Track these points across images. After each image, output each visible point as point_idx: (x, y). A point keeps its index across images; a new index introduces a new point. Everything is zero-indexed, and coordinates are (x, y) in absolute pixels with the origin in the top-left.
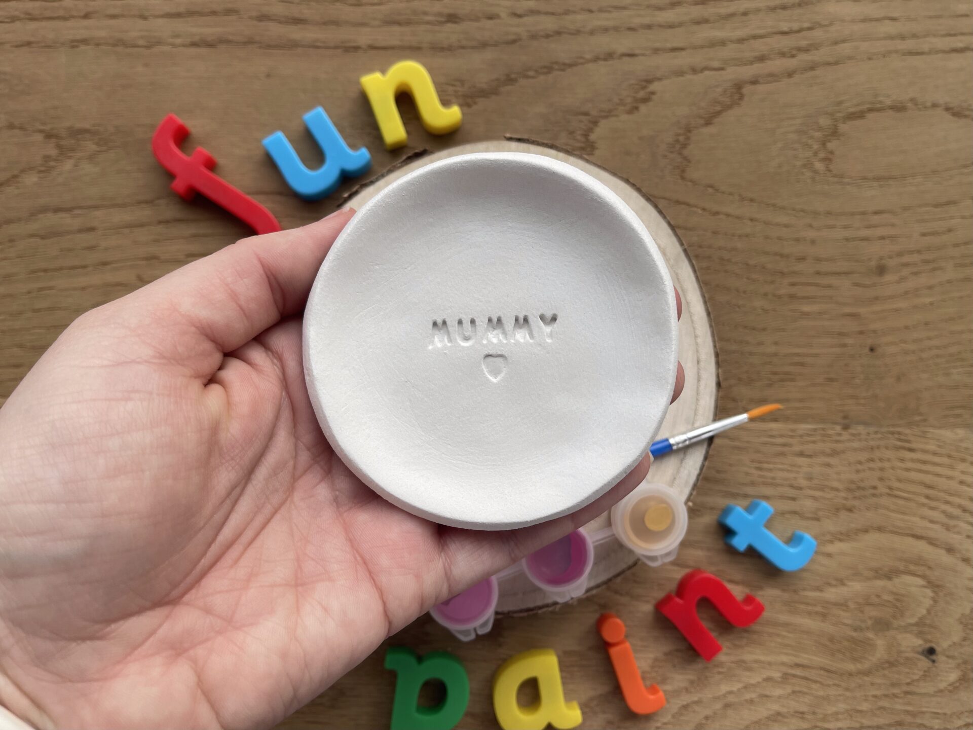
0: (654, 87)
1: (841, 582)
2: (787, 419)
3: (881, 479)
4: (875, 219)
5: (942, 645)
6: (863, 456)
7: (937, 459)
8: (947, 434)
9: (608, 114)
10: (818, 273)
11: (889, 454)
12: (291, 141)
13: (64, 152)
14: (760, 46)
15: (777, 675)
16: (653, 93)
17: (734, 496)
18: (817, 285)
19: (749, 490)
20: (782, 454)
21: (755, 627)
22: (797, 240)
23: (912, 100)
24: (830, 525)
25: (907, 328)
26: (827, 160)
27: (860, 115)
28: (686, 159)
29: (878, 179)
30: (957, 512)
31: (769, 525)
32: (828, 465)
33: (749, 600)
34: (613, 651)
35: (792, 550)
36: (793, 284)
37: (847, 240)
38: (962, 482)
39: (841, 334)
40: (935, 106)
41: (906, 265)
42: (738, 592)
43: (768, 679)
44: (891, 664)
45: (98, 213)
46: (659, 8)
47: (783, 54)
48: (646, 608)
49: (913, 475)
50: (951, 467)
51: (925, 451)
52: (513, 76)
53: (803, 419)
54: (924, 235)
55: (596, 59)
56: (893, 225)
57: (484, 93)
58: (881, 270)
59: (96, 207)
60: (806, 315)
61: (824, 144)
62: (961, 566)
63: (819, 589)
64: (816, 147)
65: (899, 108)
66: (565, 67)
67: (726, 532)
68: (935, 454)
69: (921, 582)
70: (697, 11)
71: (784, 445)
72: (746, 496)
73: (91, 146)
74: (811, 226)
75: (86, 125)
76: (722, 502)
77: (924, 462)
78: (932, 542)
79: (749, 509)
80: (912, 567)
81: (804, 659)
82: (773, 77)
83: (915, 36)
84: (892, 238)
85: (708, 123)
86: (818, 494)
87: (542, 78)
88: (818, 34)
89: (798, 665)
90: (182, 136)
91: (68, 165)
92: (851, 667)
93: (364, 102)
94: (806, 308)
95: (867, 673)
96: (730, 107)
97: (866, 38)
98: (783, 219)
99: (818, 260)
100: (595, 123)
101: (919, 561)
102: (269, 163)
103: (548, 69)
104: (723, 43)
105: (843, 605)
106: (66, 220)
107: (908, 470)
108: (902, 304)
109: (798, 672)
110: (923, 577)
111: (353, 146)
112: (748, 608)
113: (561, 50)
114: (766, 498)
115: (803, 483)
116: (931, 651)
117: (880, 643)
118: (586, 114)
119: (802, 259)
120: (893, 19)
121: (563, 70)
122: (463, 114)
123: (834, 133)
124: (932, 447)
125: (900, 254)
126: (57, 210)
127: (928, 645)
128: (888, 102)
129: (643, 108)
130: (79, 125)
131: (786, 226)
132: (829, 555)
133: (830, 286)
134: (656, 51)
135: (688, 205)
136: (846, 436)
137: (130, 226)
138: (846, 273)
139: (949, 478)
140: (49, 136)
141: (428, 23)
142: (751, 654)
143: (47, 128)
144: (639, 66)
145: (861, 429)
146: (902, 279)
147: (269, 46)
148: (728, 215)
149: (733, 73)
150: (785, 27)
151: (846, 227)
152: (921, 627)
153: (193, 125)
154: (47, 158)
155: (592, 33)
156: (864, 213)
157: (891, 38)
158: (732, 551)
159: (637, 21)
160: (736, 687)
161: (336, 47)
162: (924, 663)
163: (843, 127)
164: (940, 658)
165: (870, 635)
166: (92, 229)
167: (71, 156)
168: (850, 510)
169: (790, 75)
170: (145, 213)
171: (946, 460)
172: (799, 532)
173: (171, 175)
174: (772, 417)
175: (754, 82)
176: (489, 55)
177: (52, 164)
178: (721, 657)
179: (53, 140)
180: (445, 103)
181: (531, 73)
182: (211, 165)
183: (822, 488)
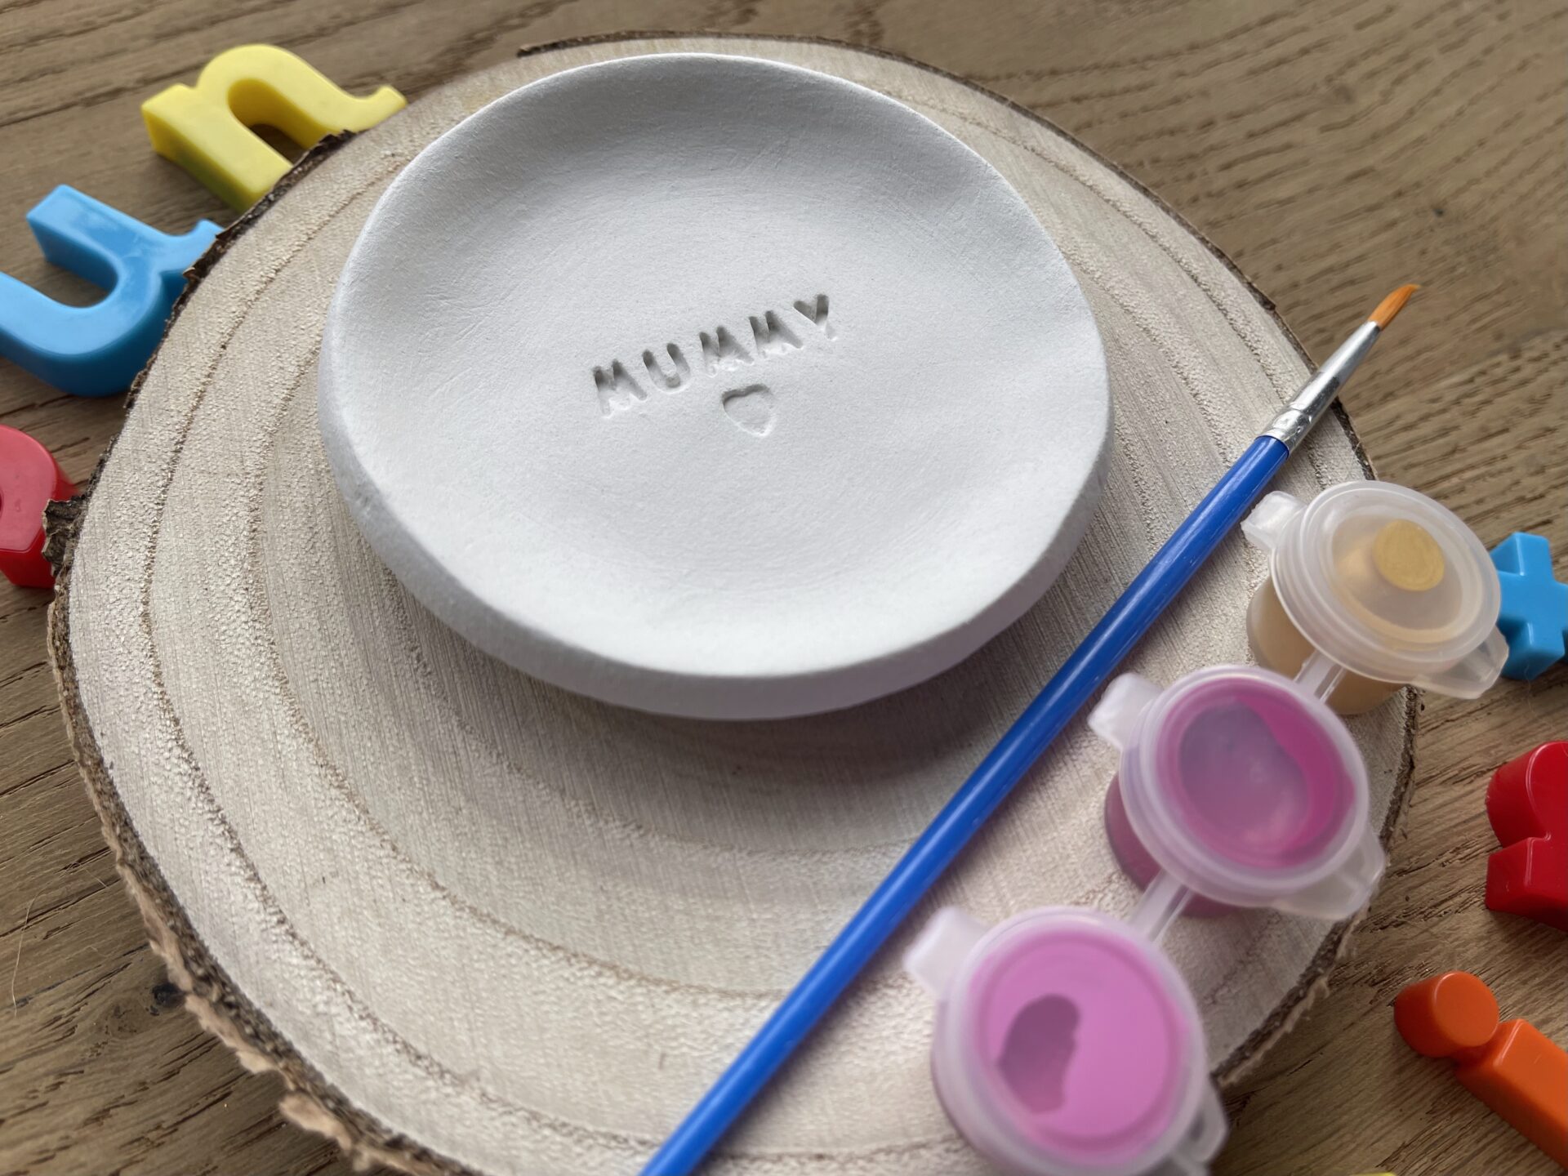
18: (1267, 152)
20: (1456, 450)
22: (1176, 101)
25: (1458, 160)
32: (1546, 430)
36: (1227, 167)
37: (1253, 72)
39: (1372, 208)
41: (1373, 74)
54: (1360, 27)
56: (1304, 29)
58: (1345, 95)
60: (1289, 202)
71: (1444, 432)
74: (1181, 74)
84: (1318, 46)
94: (1283, 193)
98: (1132, 79)
99: (1235, 117)
108: (1417, 130)
119: (1208, 125)
125: (1352, 63)
131: (1142, 87)
133: (1288, 146)
136: (1527, 367)
138: (1298, 118)
145: (1539, 344)
146: (1386, 97)
151: (1237, 56)
156: (1247, 29)
180: (363, 91)
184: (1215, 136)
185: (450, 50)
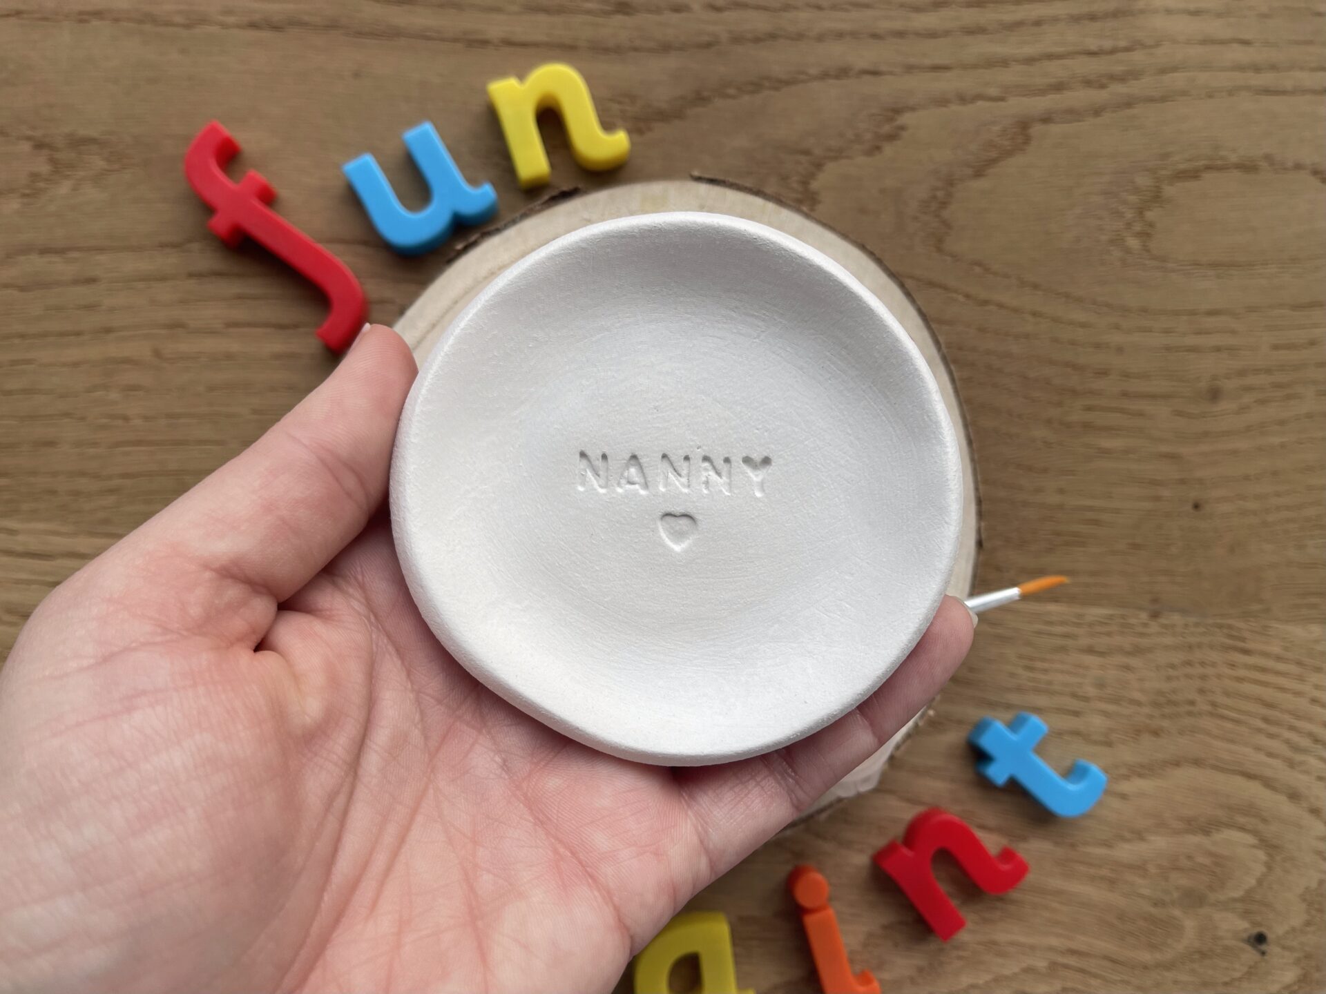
0: (906, 119)
1: (1139, 835)
2: (1072, 599)
3: (1201, 691)
4: (1210, 322)
5: (1275, 931)
6: (1177, 657)
7: (1281, 666)
8: (1298, 632)
9: (837, 154)
10: (1125, 394)
11: (1214, 656)
12: (385, 170)
13: (59, 169)
14: (1056, 71)
15: (1041, 964)
16: (902, 128)
17: (992, 705)
18: (1122, 411)
19: (1014, 698)
20: (1063, 649)
21: (1014, 894)
22: (1098, 346)
23: (1268, 158)
24: (1127, 754)
25: (1247, 478)
26: (1145, 235)
27: (1194, 175)
28: (947, 224)
29: (1214, 265)
30: (1305, 742)
31: (1040, 749)
32: (1127, 668)
33: (1007, 855)
34: (810, 921)
35: (1072, 787)
36: (1089, 409)
37: (1168, 349)
38: (1314, 701)
39: (1154, 483)
40: (1298, 167)
41: (1249, 389)
42: (992, 843)
43: (1028, 970)
44: (1203, 955)
45: (102, 258)
46: (917, 9)
47: (1088, 83)
48: (860, 860)
49: (1248, 688)
50: (1301, 679)
51: (1266, 655)
52: (706, 94)
53: (1096, 601)
54: (1276, 347)
55: (824, 76)
56: (1233, 332)
57: (663, 116)
58: (1215, 394)
59: (101, 250)
60: (1105, 453)
61: (1140, 212)
62: (1308, 820)
63: (1107, 844)
64: (1129, 215)
65: (1248, 167)
66: (780, 84)
67: (978, 756)
68: (1279, 658)
69: (1250, 839)
70: (971, 16)
71: (1066, 636)
72: (1008, 707)
73: (99, 163)
74: (1117, 327)
75: (92, 132)
76: (974, 713)
77: (1264, 670)
78: (1268, 783)
79: (1014, 725)
80: (1241, 820)
81: (1081, 942)
82: (1073, 114)
83: (1273, 67)
84: (1231, 350)
85: (979, 174)
86: (1111, 708)
87: (746, 98)
88: (1138, 57)
89: (1072, 952)
90: (228, 154)
91: (64, 188)
92: (1146, 957)
93: (492, 120)
94: (1107, 443)
95: (1169, 966)
96: (1009, 153)
97: (1206, 67)
98: (1079, 315)
99: (1126, 375)
100: (819, 166)
101: (1250, 809)
102: (352, 199)
103: (756, 86)
104: (1004, 62)
105: (1140, 868)
106: (59, 267)
107: (1240, 680)
108: (1242, 444)
109: (1072, 961)
110: (1255, 833)
111: (473, 181)
112: (1006, 867)
113: (776, 60)
114: (1038, 710)
115: (1091, 691)
116: (1260, 939)
117: (1190, 924)
118: (807, 152)
119: (1103, 373)
120: (1246, 43)
121: (776, 89)
122: (633, 143)
123: (1156, 197)
124: (1275, 649)
125: (1242, 373)
126: (45, 251)
127: (1256, 931)
128: (1234, 158)
129: (889, 150)
130: (83, 132)
131: (1083, 325)
132: (1123, 797)
133: (1141, 414)
134: (910, 69)
135: (945, 288)
136: (1154, 627)
137: (148, 278)
138: (1166, 397)
139: (1298, 694)
140: (39, 145)
141: (589, 12)
142: (1007, 932)
143: (38, 133)
144: (887, 89)
145: (1176, 618)
146: (1243, 409)
147: (360, 34)
148: (1001, 306)
149: (1018, 106)
150: (1092, 44)
151: (1167, 331)
152: (1249, 903)
153: (245, 138)
154: (35, 176)
155: (820, 38)
156: (1193, 313)
157: (1240, 68)
158: (985, 784)
159: (885, 25)
160: (983, 978)
161: (455, 40)
162: (1250, 955)
163: (1169, 190)
164: (1272, 949)
165: (1177, 912)
166: (91, 281)
167: (68, 175)
168: (1156, 733)
169: (1097, 112)
170: (169, 261)
171: (1293, 669)
172: (1083, 762)
173: (209, 209)
174: (1049, 596)
175: (1047, 119)
176: (672, 62)
177: (42, 185)
178: (963, 936)
179: (45, 152)
180: (608, 126)
181: (731, 91)
182: (267, 197)
183: (1116, 700)
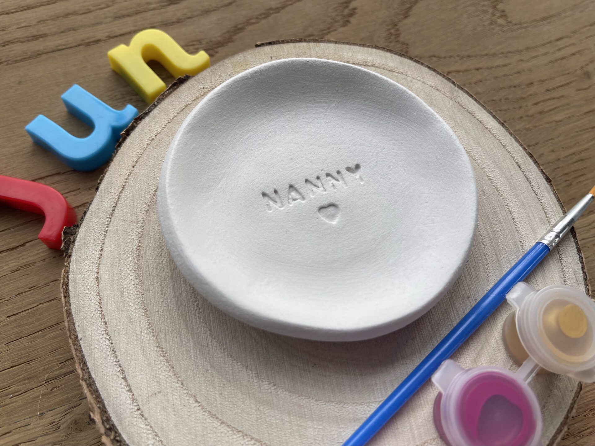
0: (353, 5)
4: (561, 44)
10: (548, 90)
16: (355, 9)
18: (553, 99)
22: (518, 72)
26: (504, 16)
29: (544, 19)
36: (536, 104)
37: (551, 62)
52: (240, 26)
56: (574, 44)
58: (588, 75)
60: (560, 122)
61: (495, 7)
64: (491, 11)
66: (278, 10)
74: (522, 60)
84: (579, 52)
85: (406, 16)
87: (264, 21)
94: (558, 117)
98: (499, 62)
99: (543, 81)
103: (266, 14)
111: (119, 107)
119: (530, 84)
125: (591, 62)
129: (353, 20)
131: (504, 66)
133: (562, 97)
138: (567, 84)
141: (154, 9)
148: (458, 72)
151: (545, 54)
156: (550, 42)
161: (78, 46)
176: (213, 17)
180: (192, 52)
181: (254, 21)
184: (533, 90)
185: (228, 32)
